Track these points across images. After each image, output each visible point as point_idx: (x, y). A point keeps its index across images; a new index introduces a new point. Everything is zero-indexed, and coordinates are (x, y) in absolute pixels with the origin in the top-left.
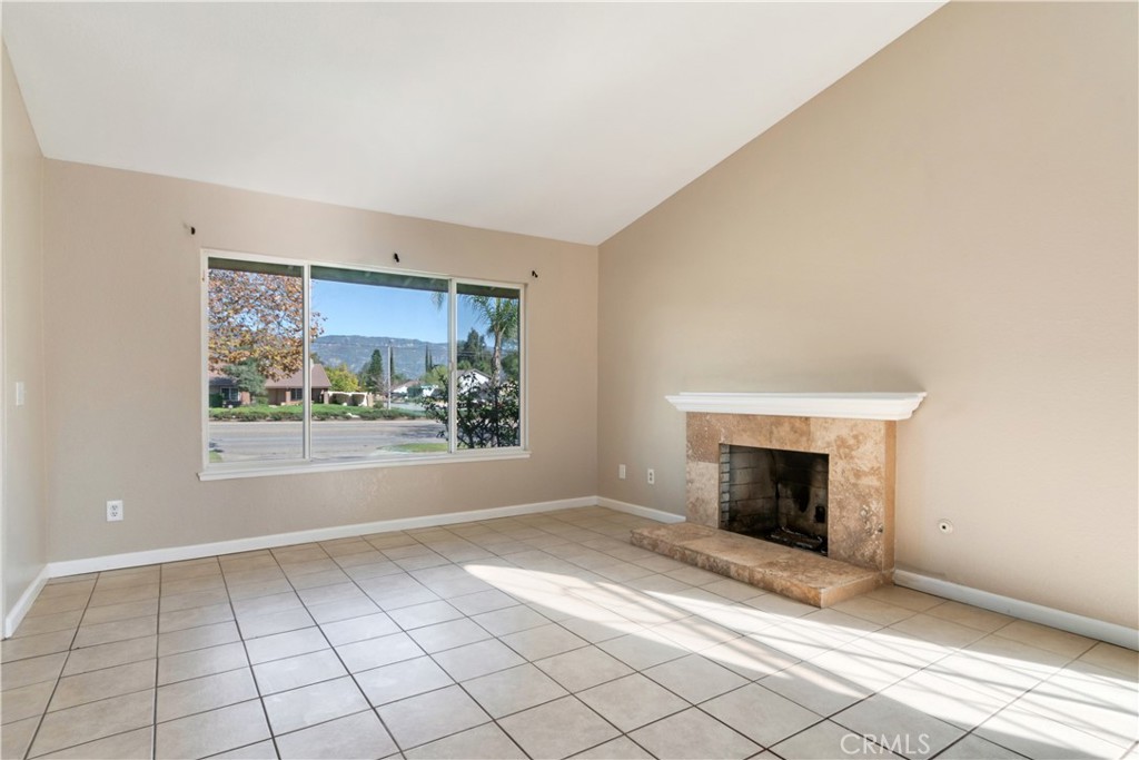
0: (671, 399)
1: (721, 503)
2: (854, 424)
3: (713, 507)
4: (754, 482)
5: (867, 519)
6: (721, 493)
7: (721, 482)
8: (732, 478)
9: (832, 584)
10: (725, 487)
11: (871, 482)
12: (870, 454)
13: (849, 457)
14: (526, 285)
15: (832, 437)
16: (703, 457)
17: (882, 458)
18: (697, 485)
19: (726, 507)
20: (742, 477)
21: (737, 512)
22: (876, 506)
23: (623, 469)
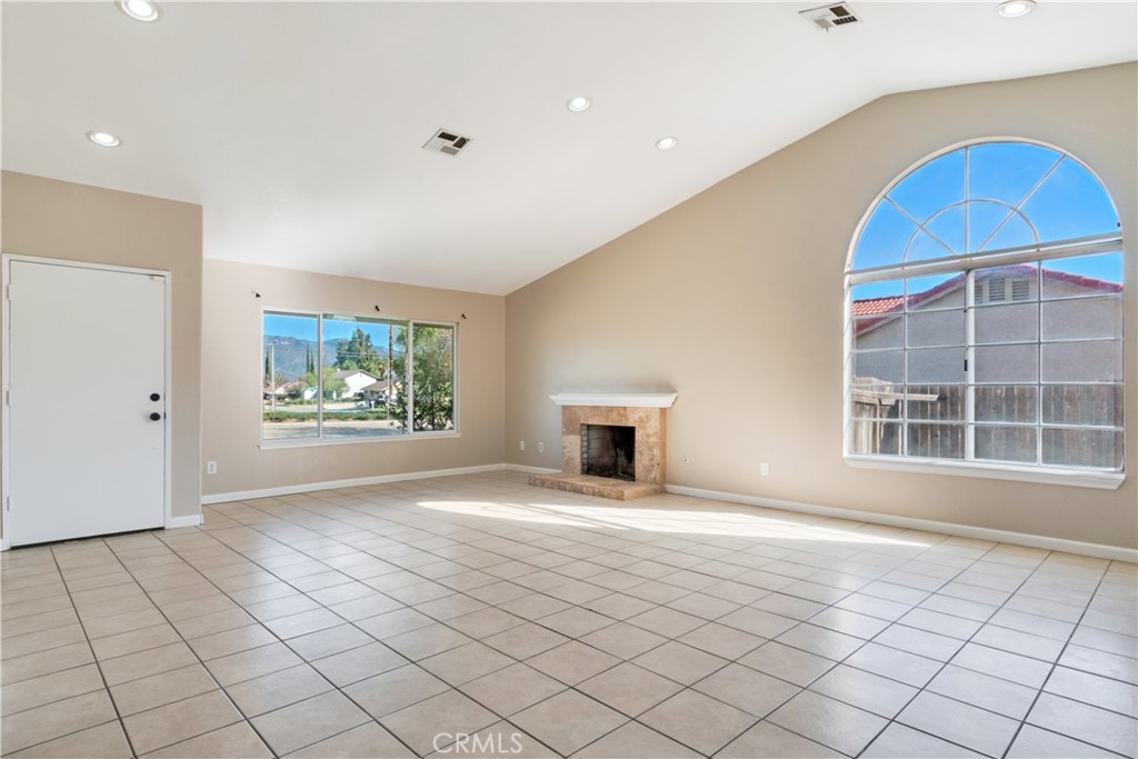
0: (553, 397)
1: (582, 459)
2: (646, 410)
3: (578, 462)
4: (603, 447)
5: (652, 459)
6: (582, 453)
7: (582, 447)
8: (588, 445)
9: (629, 489)
10: (585, 449)
11: (654, 439)
12: (653, 425)
13: (644, 427)
14: (458, 323)
15: (636, 417)
16: (572, 433)
17: (659, 427)
18: (568, 449)
19: (585, 461)
20: (595, 444)
21: (592, 465)
22: (656, 452)
23: (522, 444)
